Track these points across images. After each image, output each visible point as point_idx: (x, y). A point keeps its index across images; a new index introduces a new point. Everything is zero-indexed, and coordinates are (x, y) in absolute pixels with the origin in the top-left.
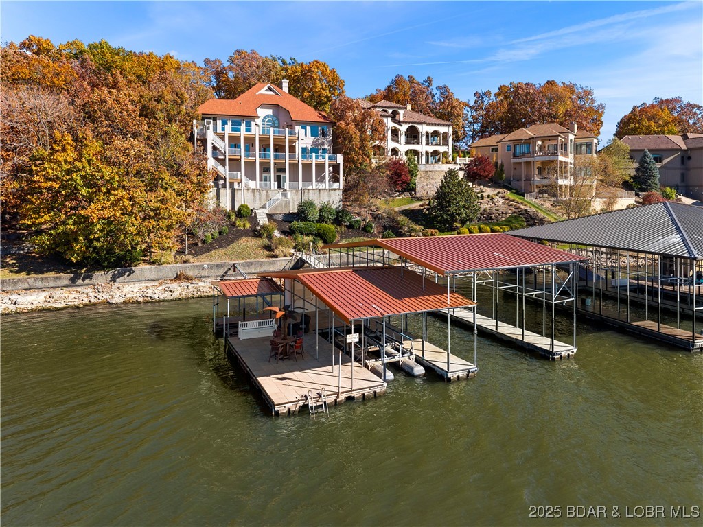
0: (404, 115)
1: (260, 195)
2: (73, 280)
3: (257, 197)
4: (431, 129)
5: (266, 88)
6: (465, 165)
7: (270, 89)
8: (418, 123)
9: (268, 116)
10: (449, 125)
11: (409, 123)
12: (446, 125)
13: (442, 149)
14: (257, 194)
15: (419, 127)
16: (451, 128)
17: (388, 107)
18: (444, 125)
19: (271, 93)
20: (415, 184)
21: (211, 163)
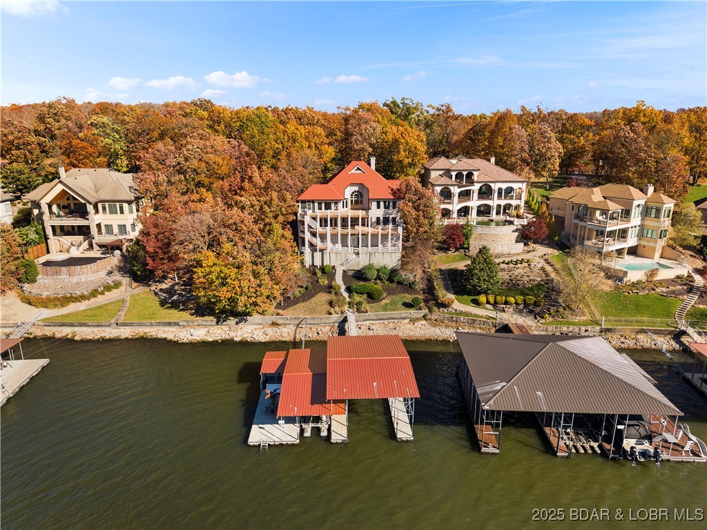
0: (478, 176)
1: (341, 257)
2: (217, 323)
3: (339, 257)
4: (504, 186)
5: (356, 168)
6: (522, 226)
7: (358, 169)
8: (491, 182)
9: (355, 191)
10: (523, 182)
11: (482, 182)
12: (520, 182)
13: (514, 202)
14: (339, 255)
15: (492, 185)
16: (525, 184)
17: (463, 170)
18: (518, 182)
19: (360, 172)
20: (469, 244)
21: (307, 236)
